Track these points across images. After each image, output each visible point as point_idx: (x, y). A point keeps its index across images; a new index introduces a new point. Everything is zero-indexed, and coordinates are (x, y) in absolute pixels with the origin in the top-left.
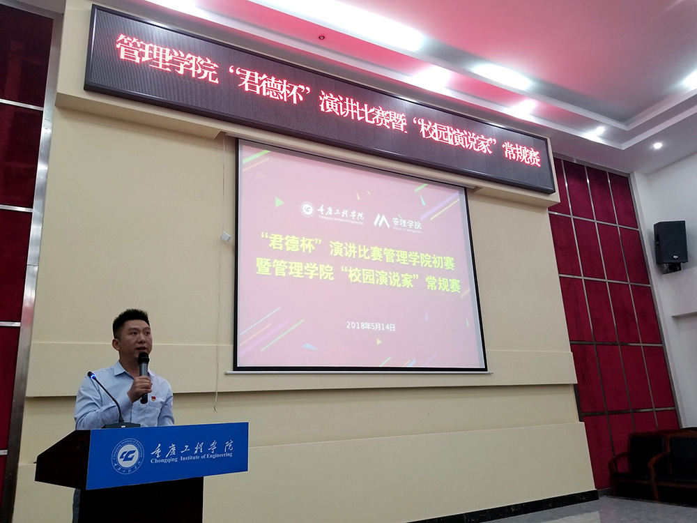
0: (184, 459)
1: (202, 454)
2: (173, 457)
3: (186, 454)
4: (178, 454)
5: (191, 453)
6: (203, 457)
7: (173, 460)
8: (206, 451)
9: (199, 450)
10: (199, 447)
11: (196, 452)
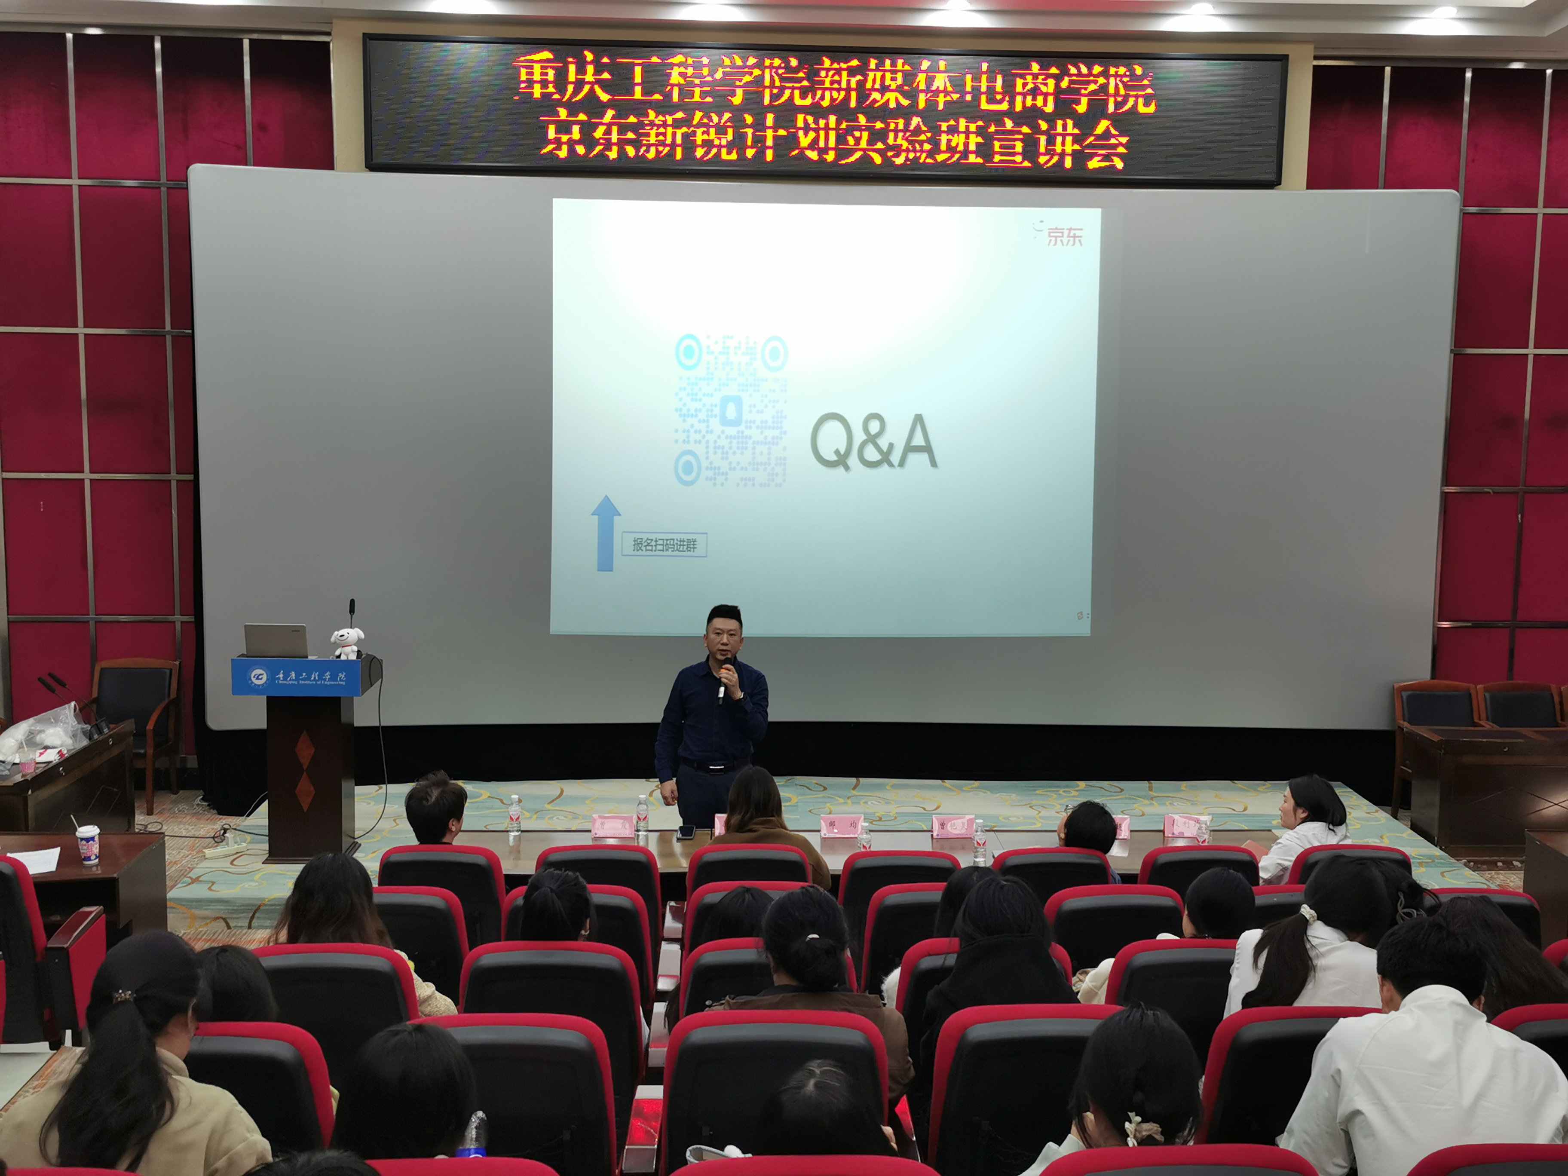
0: (303, 682)
1: (318, 680)
2: (293, 680)
4: (297, 679)
5: (309, 678)
6: (319, 683)
7: (294, 682)
8: (321, 677)
9: (315, 678)
10: (315, 675)
11: (312, 678)
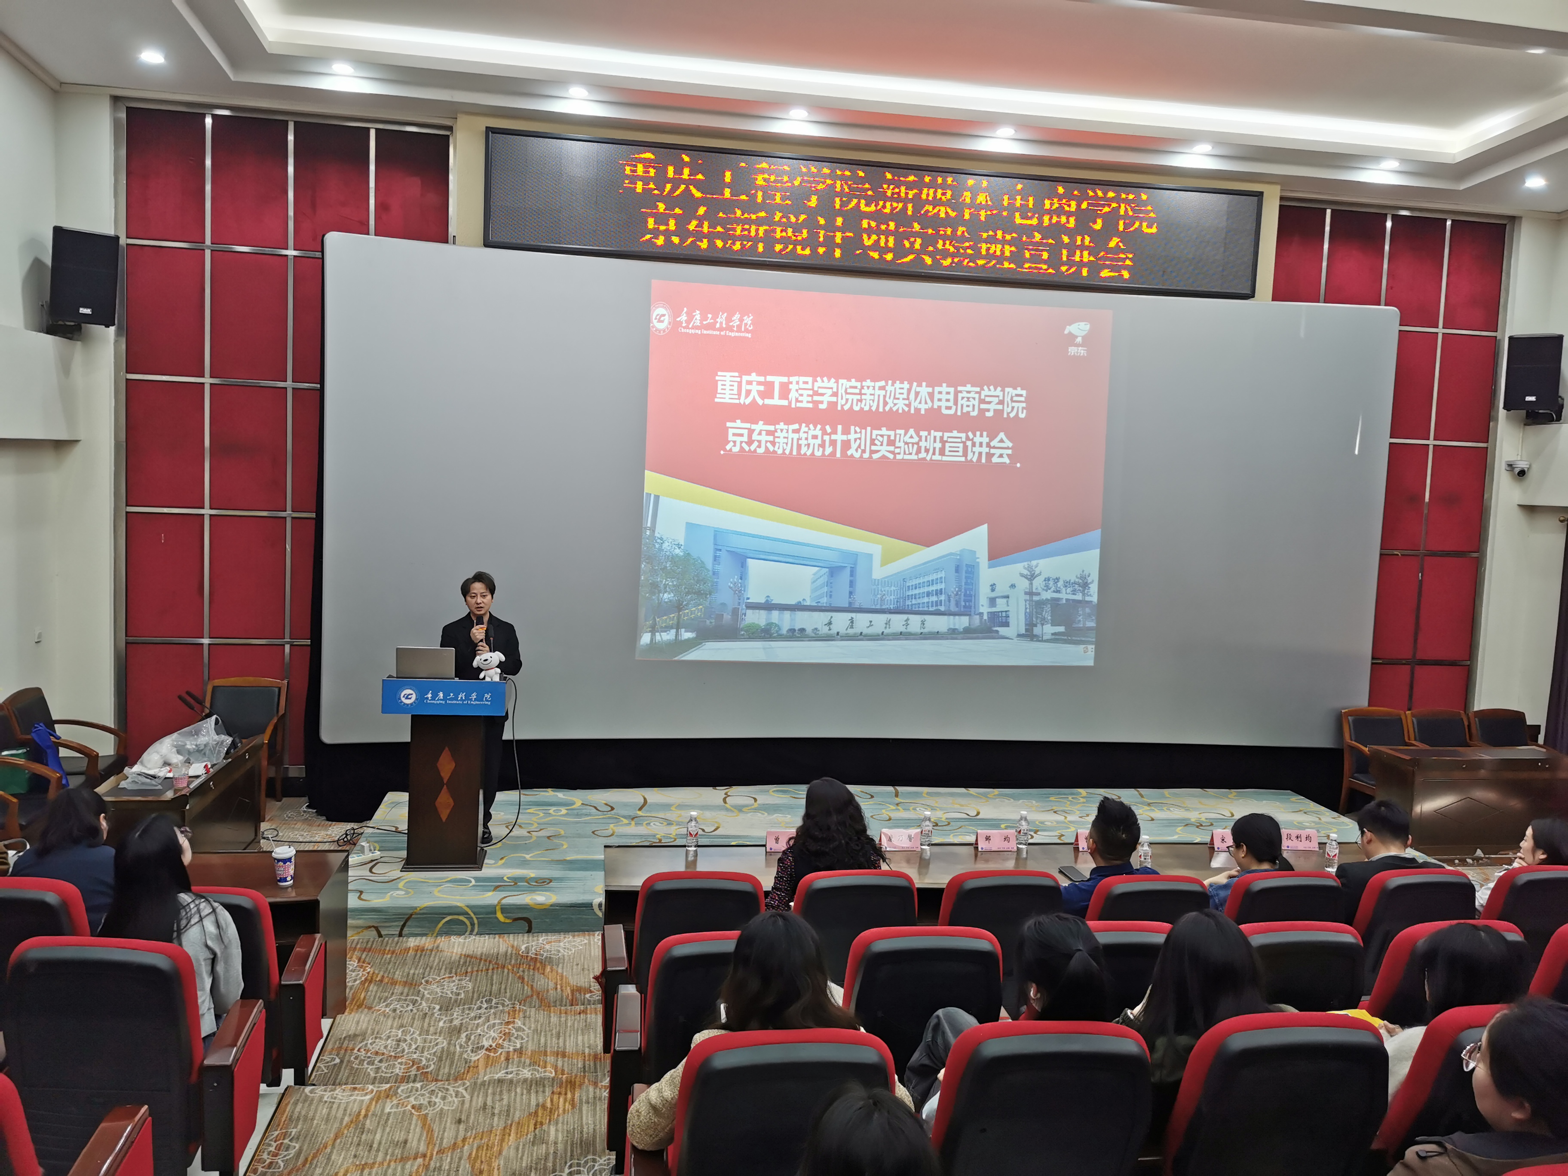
1: (464, 700)
3: (450, 699)
4: (445, 699)
5: (456, 699)
7: (441, 702)
8: (467, 697)
9: (462, 698)
11: (459, 698)
